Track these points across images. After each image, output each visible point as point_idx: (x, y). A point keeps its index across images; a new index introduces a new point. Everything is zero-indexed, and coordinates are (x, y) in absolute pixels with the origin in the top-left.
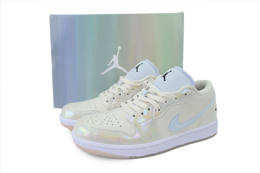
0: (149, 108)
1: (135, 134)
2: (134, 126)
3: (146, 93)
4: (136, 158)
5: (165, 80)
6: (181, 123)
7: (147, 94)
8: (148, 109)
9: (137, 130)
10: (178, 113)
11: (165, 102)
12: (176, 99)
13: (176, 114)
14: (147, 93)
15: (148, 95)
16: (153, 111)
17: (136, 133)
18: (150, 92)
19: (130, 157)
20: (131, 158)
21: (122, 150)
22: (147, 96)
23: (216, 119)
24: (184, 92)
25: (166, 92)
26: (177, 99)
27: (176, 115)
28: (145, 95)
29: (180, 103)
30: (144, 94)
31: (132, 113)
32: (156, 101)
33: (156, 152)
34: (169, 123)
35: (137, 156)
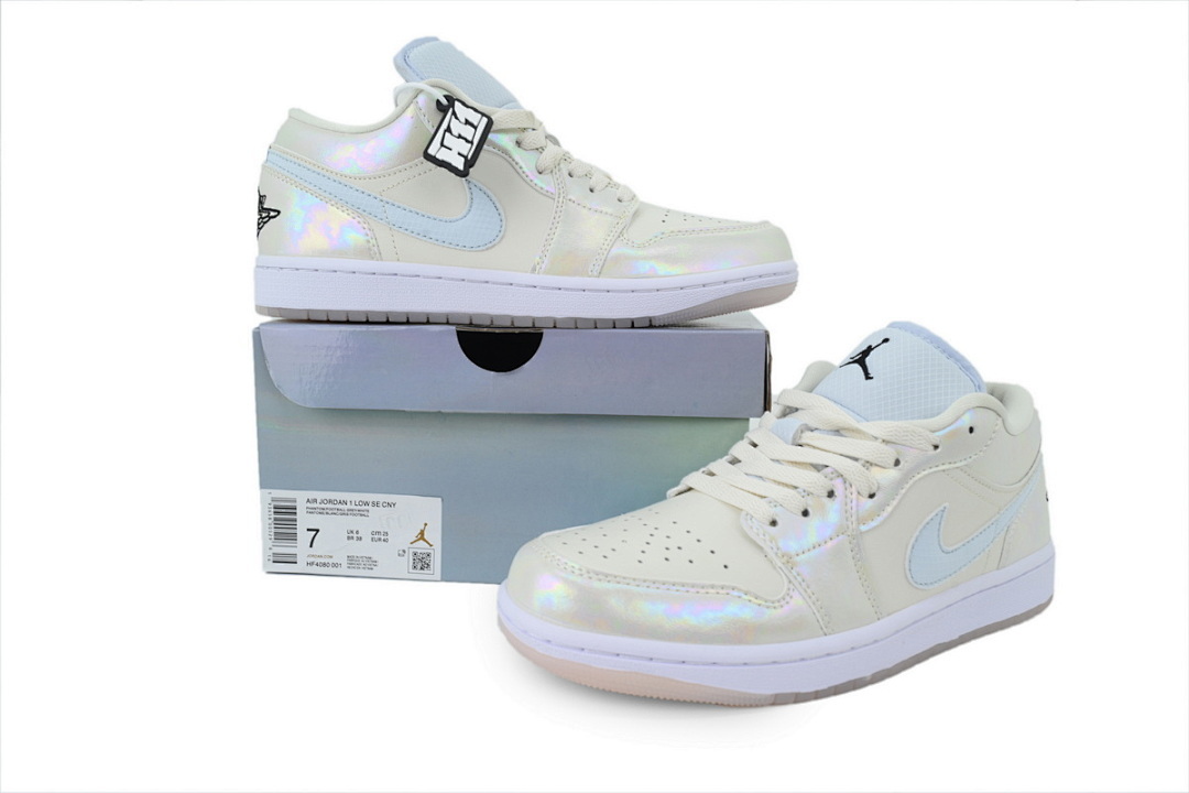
0: (829, 489)
1: (788, 598)
2: (780, 564)
3: (797, 431)
4: (799, 698)
5: (868, 377)
6: (951, 549)
7: (803, 435)
8: (826, 494)
9: (792, 579)
10: (942, 508)
11: (893, 461)
12: (936, 447)
13: (936, 511)
14: (802, 432)
15: (807, 437)
16: (849, 501)
17: (791, 593)
18: (813, 424)
19: (777, 695)
20: (779, 700)
21: (746, 668)
22: (800, 442)
23: (1048, 541)
24: (966, 421)
25: (897, 423)
26: (939, 450)
27: (934, 514)
28: (794, 439)
29: (952, 465)
30: (791, 436)
31: (765, 511)
32: (856, 459)
33: (868, 674)
34: (910, 547)
35: (804, 690)
